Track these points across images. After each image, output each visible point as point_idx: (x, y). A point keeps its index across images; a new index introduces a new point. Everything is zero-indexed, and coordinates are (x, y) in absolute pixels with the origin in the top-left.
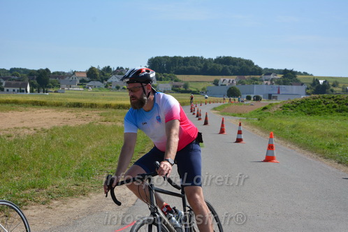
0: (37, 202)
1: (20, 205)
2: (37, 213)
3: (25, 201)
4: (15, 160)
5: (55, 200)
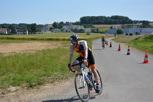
1: (42, 83)
2: (50, 87)
3: (44, 82)
4: (32, 64)
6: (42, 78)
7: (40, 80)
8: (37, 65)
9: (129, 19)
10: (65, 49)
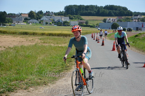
0: (22, 88)
1: (13, 90)
2: (23, 94)
3: (15, 88)
5: (31, 87)
6: (13, 83)
7: (11, 85)
8: (7, 66)
9: (128, 10)
10: (44, 47)
